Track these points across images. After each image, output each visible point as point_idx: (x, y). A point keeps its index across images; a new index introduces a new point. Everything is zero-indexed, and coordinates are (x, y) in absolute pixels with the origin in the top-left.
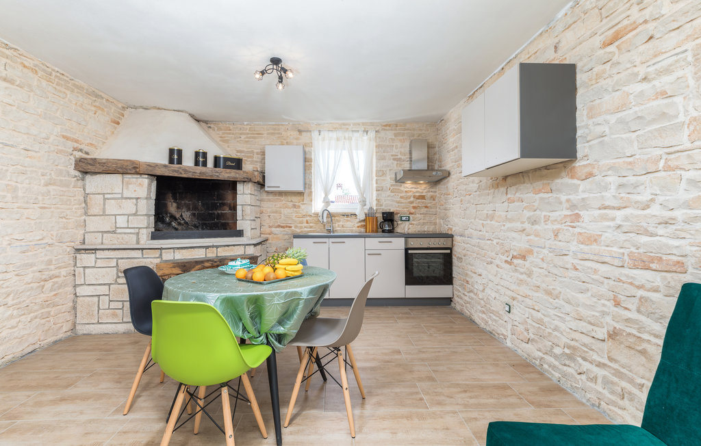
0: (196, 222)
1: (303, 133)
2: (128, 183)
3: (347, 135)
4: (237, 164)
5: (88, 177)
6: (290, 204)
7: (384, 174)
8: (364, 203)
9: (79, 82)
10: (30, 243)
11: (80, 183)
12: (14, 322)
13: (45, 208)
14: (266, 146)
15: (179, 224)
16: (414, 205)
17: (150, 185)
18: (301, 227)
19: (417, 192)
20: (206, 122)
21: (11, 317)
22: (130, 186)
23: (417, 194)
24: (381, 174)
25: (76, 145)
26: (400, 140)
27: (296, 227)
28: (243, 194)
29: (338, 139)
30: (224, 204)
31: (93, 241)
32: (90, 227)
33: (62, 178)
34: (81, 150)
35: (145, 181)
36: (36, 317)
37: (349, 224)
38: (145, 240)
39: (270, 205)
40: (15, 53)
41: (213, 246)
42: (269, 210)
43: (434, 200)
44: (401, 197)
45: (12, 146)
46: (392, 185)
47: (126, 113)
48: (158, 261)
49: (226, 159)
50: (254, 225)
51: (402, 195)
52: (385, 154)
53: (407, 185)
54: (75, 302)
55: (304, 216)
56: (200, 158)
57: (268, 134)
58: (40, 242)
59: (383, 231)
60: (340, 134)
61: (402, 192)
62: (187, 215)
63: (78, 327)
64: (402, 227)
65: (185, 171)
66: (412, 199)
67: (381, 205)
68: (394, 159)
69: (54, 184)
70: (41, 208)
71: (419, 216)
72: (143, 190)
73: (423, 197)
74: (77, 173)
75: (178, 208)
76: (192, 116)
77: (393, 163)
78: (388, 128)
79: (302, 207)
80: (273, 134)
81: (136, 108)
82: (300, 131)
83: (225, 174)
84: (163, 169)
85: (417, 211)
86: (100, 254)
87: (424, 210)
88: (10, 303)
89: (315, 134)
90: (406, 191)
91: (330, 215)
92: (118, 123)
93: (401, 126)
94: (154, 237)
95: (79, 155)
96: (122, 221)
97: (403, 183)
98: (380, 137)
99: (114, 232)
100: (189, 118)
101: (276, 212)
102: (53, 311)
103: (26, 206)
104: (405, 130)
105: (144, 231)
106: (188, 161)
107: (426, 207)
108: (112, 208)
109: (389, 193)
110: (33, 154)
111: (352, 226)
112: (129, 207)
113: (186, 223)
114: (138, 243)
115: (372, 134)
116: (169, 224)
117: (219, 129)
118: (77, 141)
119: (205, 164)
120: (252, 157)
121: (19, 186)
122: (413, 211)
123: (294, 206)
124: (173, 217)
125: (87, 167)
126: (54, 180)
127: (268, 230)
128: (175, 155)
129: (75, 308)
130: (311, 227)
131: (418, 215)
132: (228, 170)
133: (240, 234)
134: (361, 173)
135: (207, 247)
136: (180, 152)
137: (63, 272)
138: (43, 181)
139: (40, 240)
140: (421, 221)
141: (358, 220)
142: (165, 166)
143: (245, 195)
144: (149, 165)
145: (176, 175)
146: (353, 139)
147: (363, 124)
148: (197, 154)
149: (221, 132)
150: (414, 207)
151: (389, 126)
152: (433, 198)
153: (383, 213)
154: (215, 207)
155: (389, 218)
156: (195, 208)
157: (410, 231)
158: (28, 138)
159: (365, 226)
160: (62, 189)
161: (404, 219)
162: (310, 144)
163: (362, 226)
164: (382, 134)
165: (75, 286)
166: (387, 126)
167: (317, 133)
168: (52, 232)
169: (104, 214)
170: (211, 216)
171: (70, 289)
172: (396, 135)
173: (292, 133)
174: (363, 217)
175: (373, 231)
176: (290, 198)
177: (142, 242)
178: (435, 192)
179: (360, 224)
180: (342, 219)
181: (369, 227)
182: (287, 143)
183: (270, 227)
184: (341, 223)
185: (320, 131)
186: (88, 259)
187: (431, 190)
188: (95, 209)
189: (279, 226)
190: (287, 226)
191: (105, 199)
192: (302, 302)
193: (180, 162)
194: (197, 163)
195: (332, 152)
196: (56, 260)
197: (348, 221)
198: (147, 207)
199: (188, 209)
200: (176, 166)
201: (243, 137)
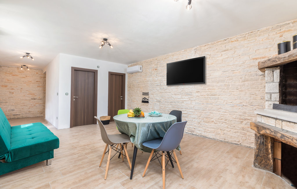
10: (235, 104)
13: (242, 91)
33: (252, 78)
36: (238, 132)
40: (228, 40)
45: (227, 71)
58: (239, 104)
69: (247, 81)
70: (240, 91)
103: (233, 91)
110: (236, 71)
121: (230, 84)
126: (247, 79)
138: (241, 81)
139: (239, 103)
158: (233, 66)
160: (252, 82)
168: (247, 101)
196: (248, 112)
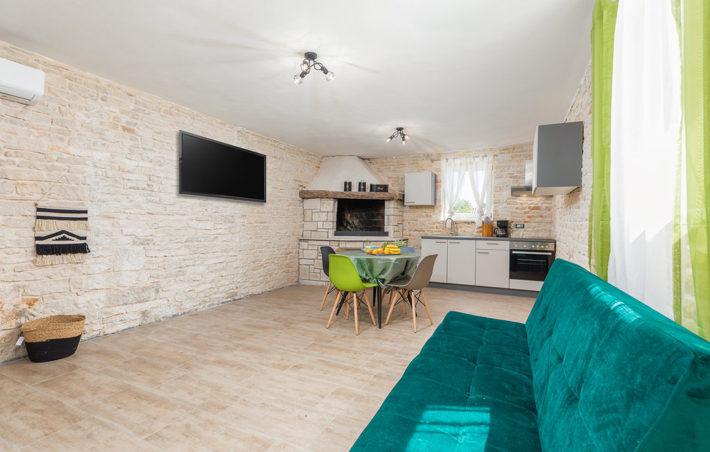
0: (361, 226)
1: (435, 162)
2: (324, 203)
3: (468, 160)
4: (385, 188)
5: (305, 200)
6: (424, 214)
7: (501, 189)
8: (481, 213)
9: (302, 149)
10: (282, 235)
11: (301, 204)
12: (277, 271)
14: (406, 174)
15: (352, 227)
16: (529, 215)
17: (334, 204)
18: (432, 231)
19: (532, 204)
20: (369, 159)
21: (275, 269)
22: (325, 205)
23: (532, 206)
24: (498, 189)
25: (300, 184)
26: (517, 161)
27: (428, 231)
28: (389, 208)
29: (461, 164)
30: (379, 214)
31: (307, 235)
32: (306, 228)
33: (294, 202)
34: (302, 186)
35: (332, 202)
36: (284, 272)
37: (469, 230)
38: (331, 236)
39: (409, 215)
41: (368, 241)
42: (409, 218)
43: (549, 210)
44: (517, 208)
46: (508, 199)
47: (323, 160)
48: (337, 248)
49: (378, 186)
50: (396, 228)
51: (517, 206)
52: (503, 173)
53: (522, 198)
54: (299, 267)
55: (434, 223)
56: (362, 186)
57: (409, 164)
58: (285, 235)
59: (498, 236)
60: (463, 160)
61: (518, 204)
62: (356, 222)
63: (300, 281)
64: (516, 233)
65: (353, 195)
66: (527, 210)
67: (498, 215)
68: (510, 177)
69: (291, 205)
70: (286, 217)
71: (534, 224)
72: (330, 207)
73: (538, 208)
74: (301, 199)
75: (351, 217)
76: (359, 157)
77: (509, 181)
78: (506, 151)
79: (433, 216)
80: (413, 164)
81: (328, 156)
82: (432, 161)
83: (377, 196)
84: (341, 195)
85: (532, 220)
86: (310, 242)
87: (539, 219)
88: (276, 262)
89: (443, 162)
90: (521, 203)
91: (453, 223)
92: (319, 167)
93: (518, 149)
94: (336, 234)
95: (301, 188)
96: (320, 225)
97: (519, 196)
98: (498, 160)
99: (316, 231)
100: (358, 159)
101: (414, 220)
102: (291, 270)
103: (281, 216)
104: (522, 151)
105: (331, 231)
106: (355, 189)
107: (541, 216)
108: (315, 218)
109: (505, 205)
111: (472, 231)
112: (324, 217)
113: (355, 226)
114: (328, 237)
115: (491, 158)
116: (346, 227)
117: (377, 164)
118: (300, 181)
119: (364, 190)
120: (398, 181)
122: (528, 219)
123: (427, 216)
124: (348, 223)
125: (305, 195)
126: (291, 203)
127: (408, 233)
128: (348, 186)
129: (299, 270)
130: (440, 232)
131: (532, 224)
132: (379, 193)
133: (386, 234)
134: (480, 191)
135: (364, 242)
136: (350, 183)
137: (294, 251)
138: (287, 204)
139: (286, 233)
140: (536, 229)
141: (476, 227)
142: (342, 193)
143: (390, 209)
144: (334, 193)
145: (348, 198)
146: (474, 163)
147: (483, 150)
148: (360, 184)
149: (378, 165)
150: (529, 217)
151: (507, 149)
152: (548, 209)
153: (498, 222)
154: (373, 216)
155: (504, 225)
156: (361, 217)
157: (524, 237)
158: (282, 183)
159: (482, 232)
160: (294, 207)
161: (519, 226)
162: (439, 170)
163: (480, 232)
164: (500, 157)
165: (299, 259)
166: (505, 150)
167: (445, 161)
168: (290, 230)
169: (312, 221)
170: (371, 223)
171: (296, 260)
172: (513, 157)
173: (427, 162)
174: (480, 224)
175: (488, 236)
176: (424, 210)
177: (330, 237)
178: (551, 203)
179: (479, 230)
180: (464, 225)
181: (485, 232)
182: (423, 170)
183: (409, 230)
184: (463, 229)
185: (447, 159)
186: (304, 245)
187: (546, 202)
188: (308, 218)
189: (416, 230)
190: (421, 231)
191: (312, 212)
192: (392, 264)
193: (350, 190)
194: (360, 190)
195: (456, 174)
196: (292, 244)
197: (469, 227)
198: (333, 217)
199: (357, 218)
200: (348, 192)
201: (392, 167)
